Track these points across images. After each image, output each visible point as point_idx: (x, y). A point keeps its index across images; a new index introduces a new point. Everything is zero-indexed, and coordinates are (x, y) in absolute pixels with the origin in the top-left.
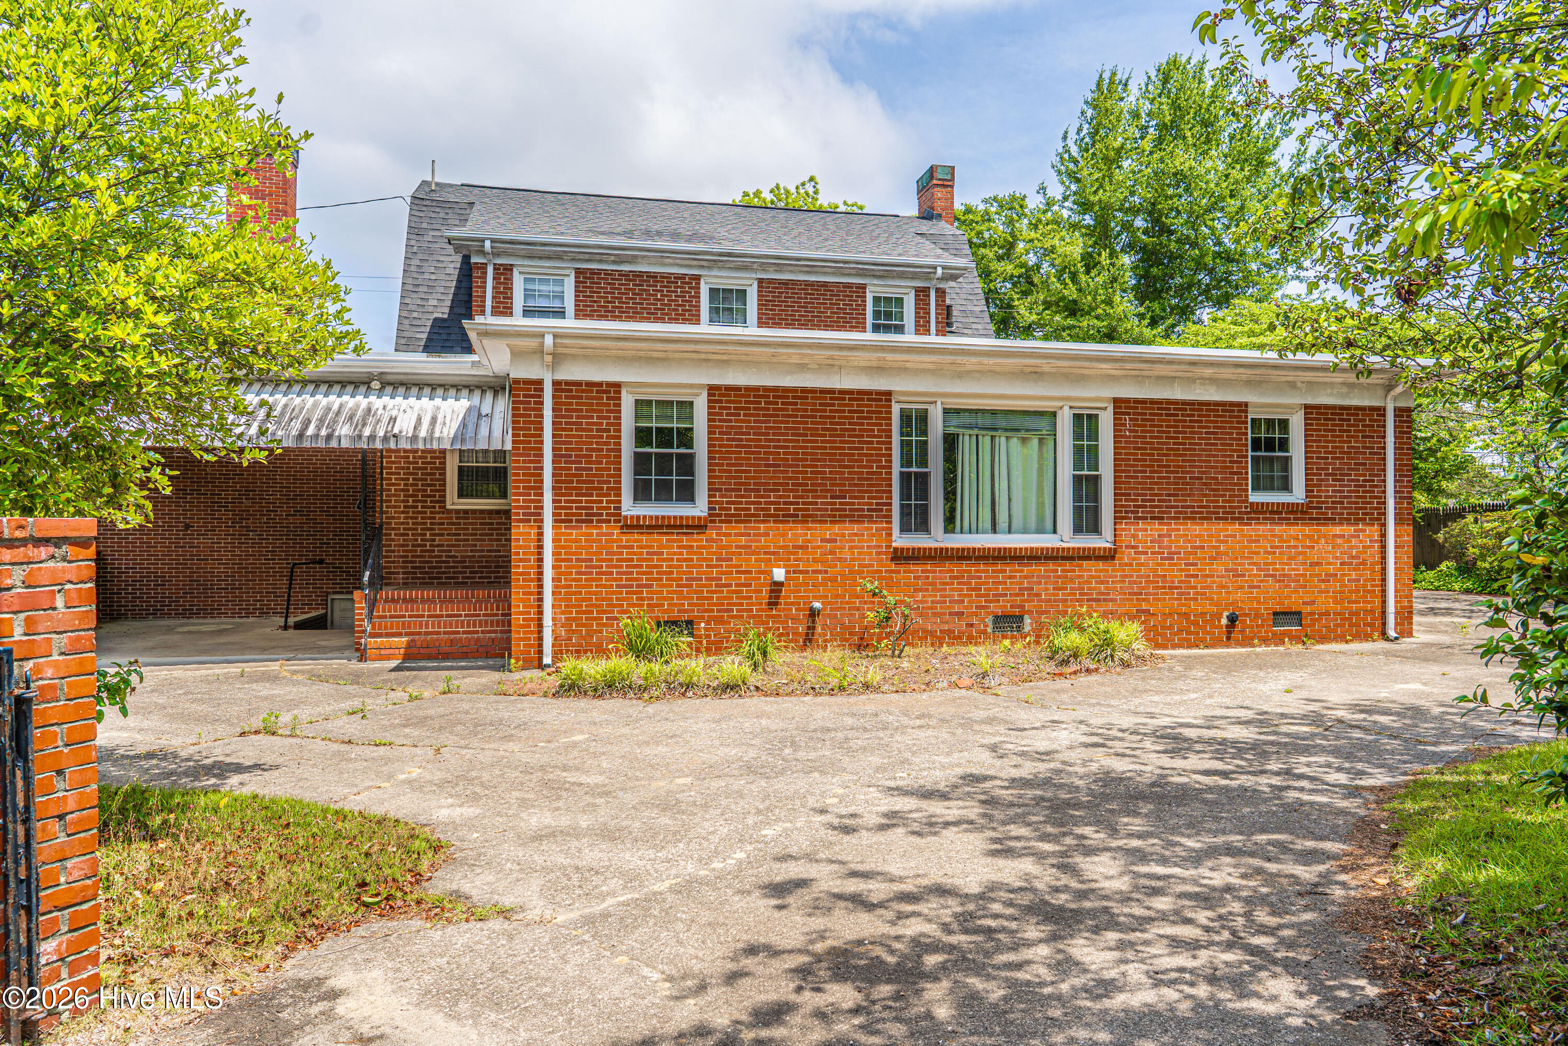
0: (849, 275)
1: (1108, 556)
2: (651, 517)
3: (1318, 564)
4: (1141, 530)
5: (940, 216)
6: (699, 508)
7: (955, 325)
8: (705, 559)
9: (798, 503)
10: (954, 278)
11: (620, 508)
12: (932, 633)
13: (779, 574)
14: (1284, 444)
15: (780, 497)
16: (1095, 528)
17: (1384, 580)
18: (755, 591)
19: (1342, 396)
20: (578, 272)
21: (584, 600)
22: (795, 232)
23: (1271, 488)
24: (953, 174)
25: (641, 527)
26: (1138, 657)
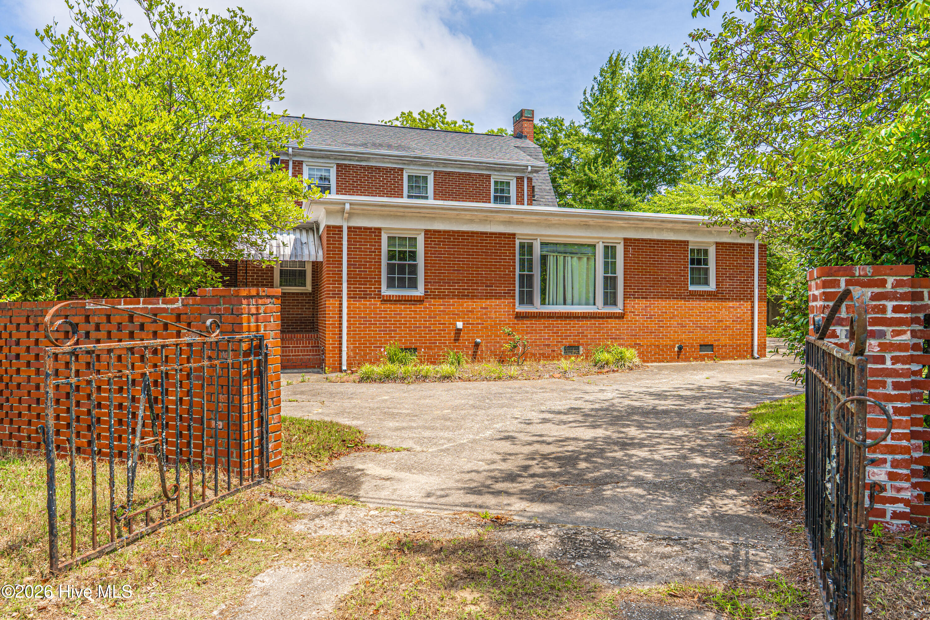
0: (482, 169)
1: (621, 316)
2: (396, 296)
3: (722, 321)
4: (637, 304)
5: (526, 136)
6: (420, 291)
7: (536, 196)
8: (423, 317)
9: (469, 289)
10: (537, 172)
11: (380, 291)
12: (534, 355)
13: (460, 325)
14: (706, 262)
15: (460, 286)
16: (615, 304)
17: (753, 329)
18: (447, 334)
19: (733, 237)
20: (338, 165)
21: (362, 337)
22: (451, 145)
23: (699, 283)
24: (533, 114)
25: (391, 301)
26: (636, 366)
